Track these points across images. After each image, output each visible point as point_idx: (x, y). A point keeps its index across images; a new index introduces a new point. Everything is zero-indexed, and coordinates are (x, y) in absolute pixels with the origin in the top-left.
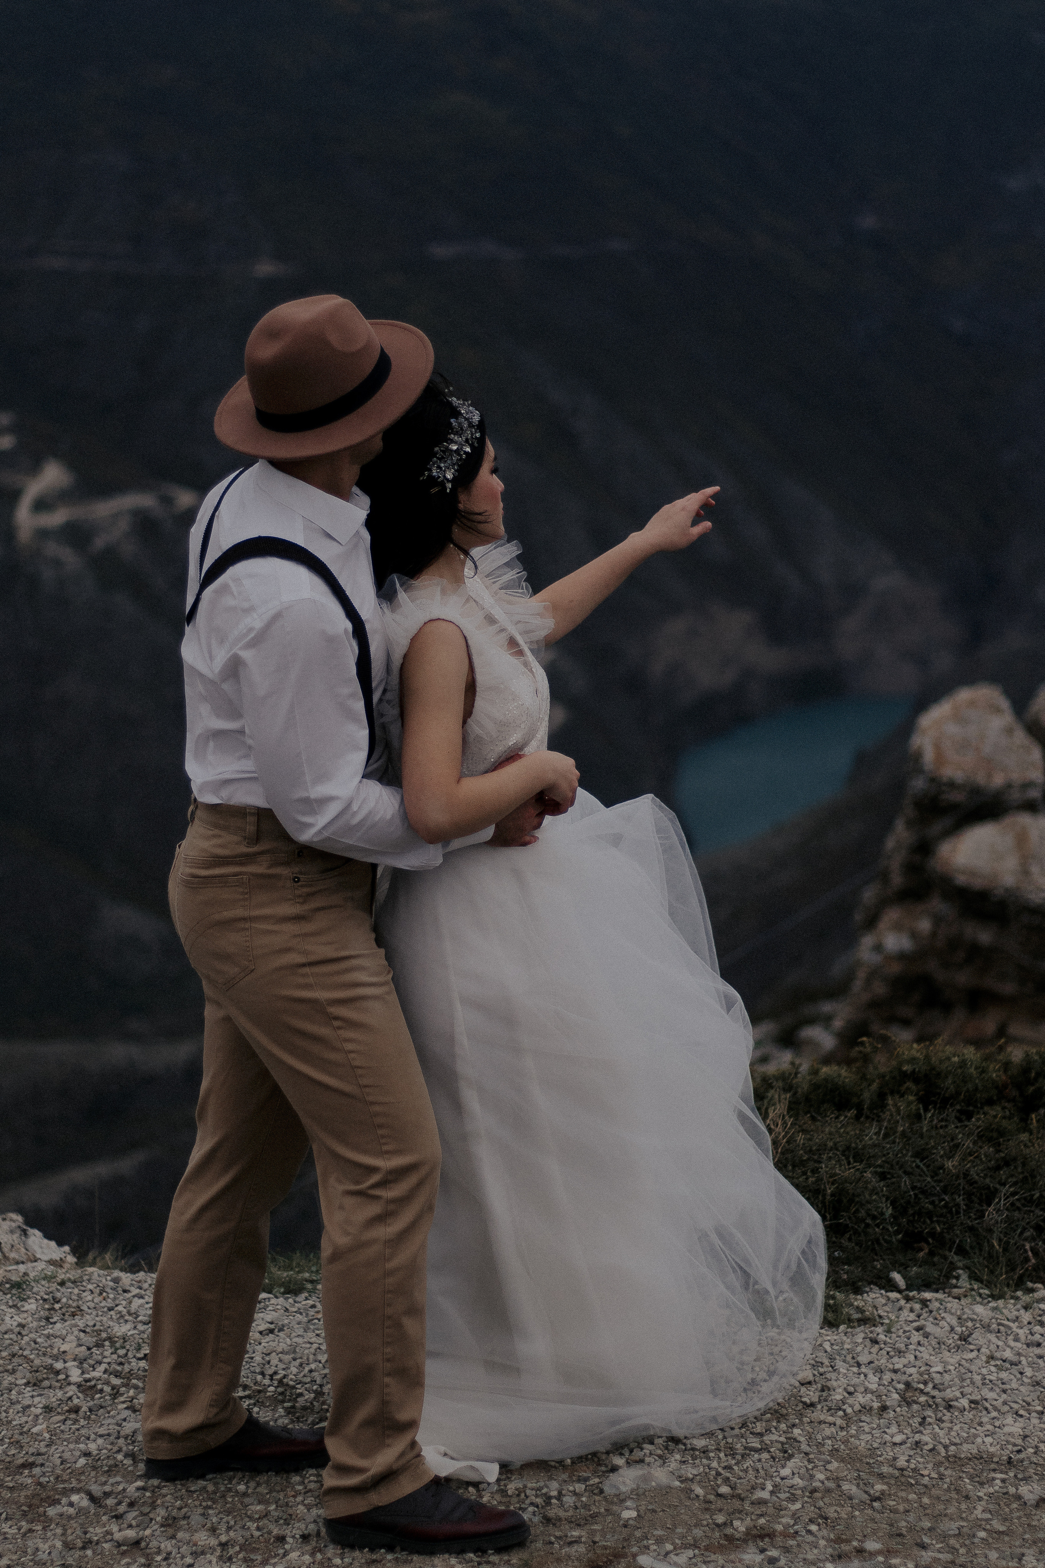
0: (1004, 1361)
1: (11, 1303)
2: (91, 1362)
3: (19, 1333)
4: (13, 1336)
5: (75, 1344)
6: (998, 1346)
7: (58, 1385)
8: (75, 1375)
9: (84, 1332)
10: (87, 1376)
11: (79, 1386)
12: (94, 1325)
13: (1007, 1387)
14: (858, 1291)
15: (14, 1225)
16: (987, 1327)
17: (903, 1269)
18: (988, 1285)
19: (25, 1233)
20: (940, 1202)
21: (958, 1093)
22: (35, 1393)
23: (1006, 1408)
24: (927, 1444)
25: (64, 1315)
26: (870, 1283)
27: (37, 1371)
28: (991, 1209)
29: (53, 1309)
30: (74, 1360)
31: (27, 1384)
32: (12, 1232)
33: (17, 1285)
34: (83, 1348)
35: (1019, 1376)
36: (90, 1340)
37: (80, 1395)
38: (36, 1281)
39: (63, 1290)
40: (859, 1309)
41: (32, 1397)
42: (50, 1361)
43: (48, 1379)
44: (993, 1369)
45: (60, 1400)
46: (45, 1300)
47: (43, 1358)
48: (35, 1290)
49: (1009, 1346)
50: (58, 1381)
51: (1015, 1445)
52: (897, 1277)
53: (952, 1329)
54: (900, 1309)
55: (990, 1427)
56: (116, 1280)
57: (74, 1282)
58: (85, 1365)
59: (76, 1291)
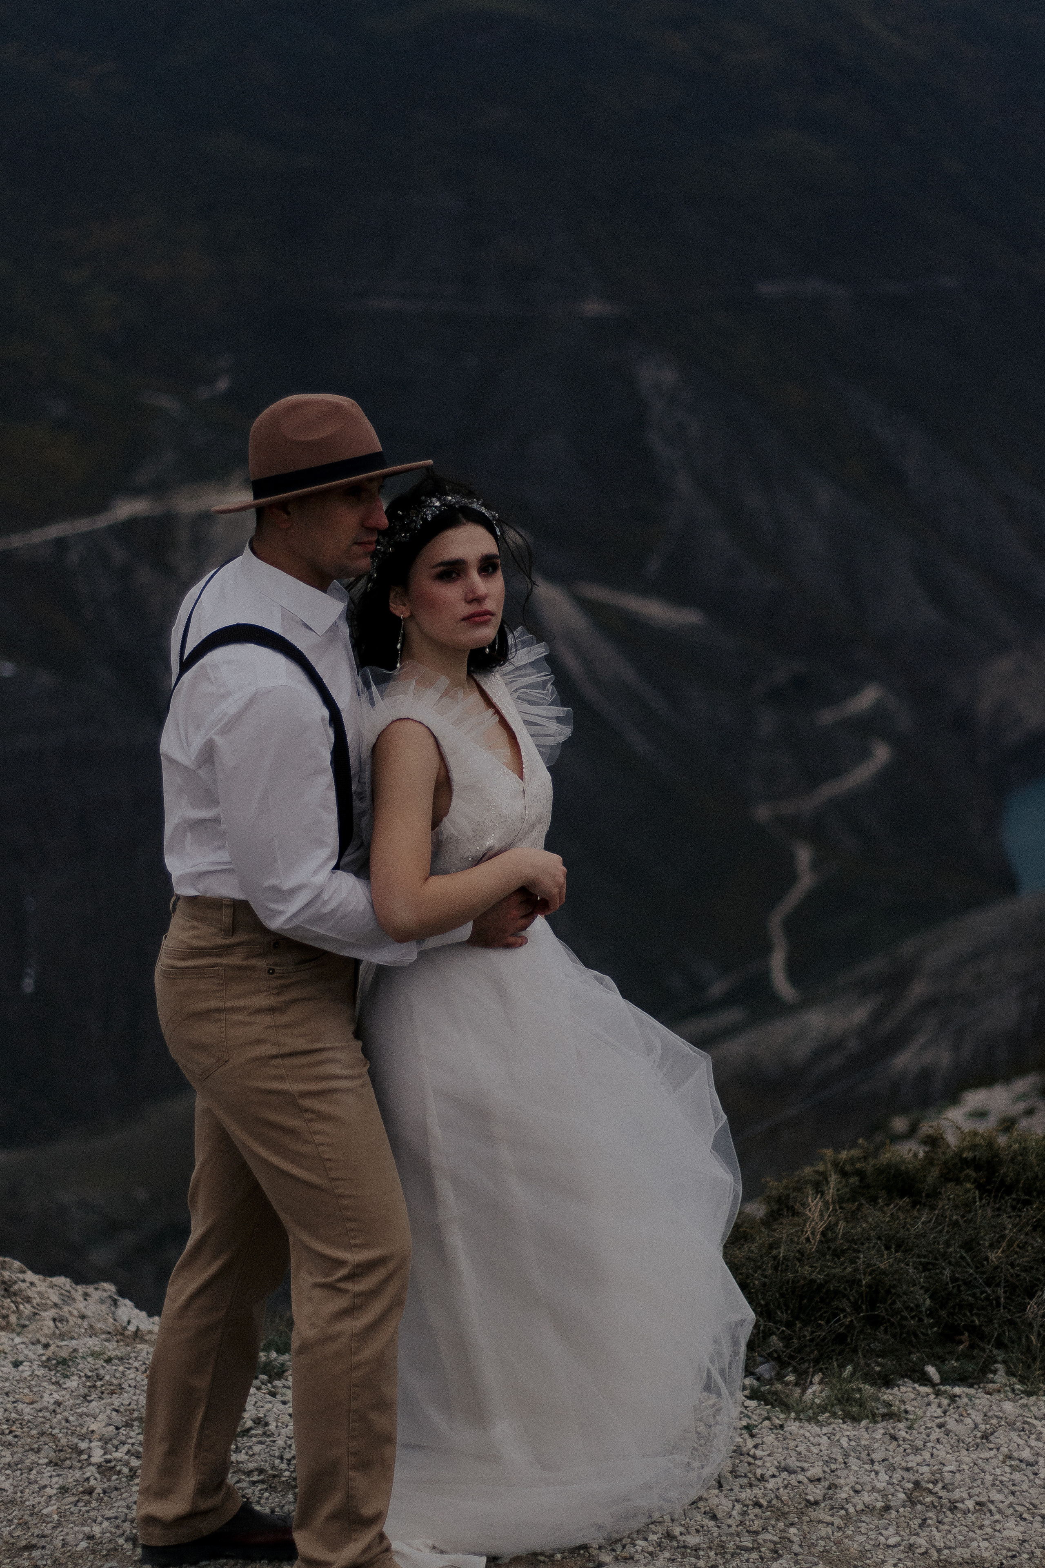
0: (1021, 1461)
1: (54, 1380)
2: (115, 1442)
3: (54, 1411)
4: (47, 1414)
5: (103, 1424)
6: (1018, 1445)
7: (79, 1465)
8: (97, 1456)
9: (117, 1411)
10: (108, 1457)
11: (99, 1466)
12: (130, 1404)
13: (1017, 1488)
14: (888, 1383)
15: (105, 1294)
16: (1011, 1425)
17: (939, 1360)
18: (1023, 1380)
19: (115, 1303)
20: (982, 1293)
21: (1018, 1181)
22: (54, 1474)
23: (1011, 1511)
24: (920, 1547)
25: (102, 1393)
26: (903, 1377)
27: (61, 1451)
28: (1032, 1302)
29: (95, 1387)
30: (100, 1440)
31: (49, 1463)
32: (102, 1301)
33: (63, 1362)
34: (112, 1428)
35: (1032, 1477)
36: (118, 1419)
37: (97, 1476)
39: (108, 1367)
40: (889, 1405)
41: (51, 1477)
42: (76, 1440)
43: (70, 1458)
44: (1008, 1469)
45: (78, 1480)
46: (88, 1377)
47: (70, 1437)
48: (80, 1367)
49: (1029, 1446)
50: (79, 1461)
51: (1009, 1550)
52: (931, 1370)
53: (976, 1426)
54: (928, 1404)
55: (989, 1530)
57: (121, 1359)
58: (109, 1446)
59: (121, 1368)
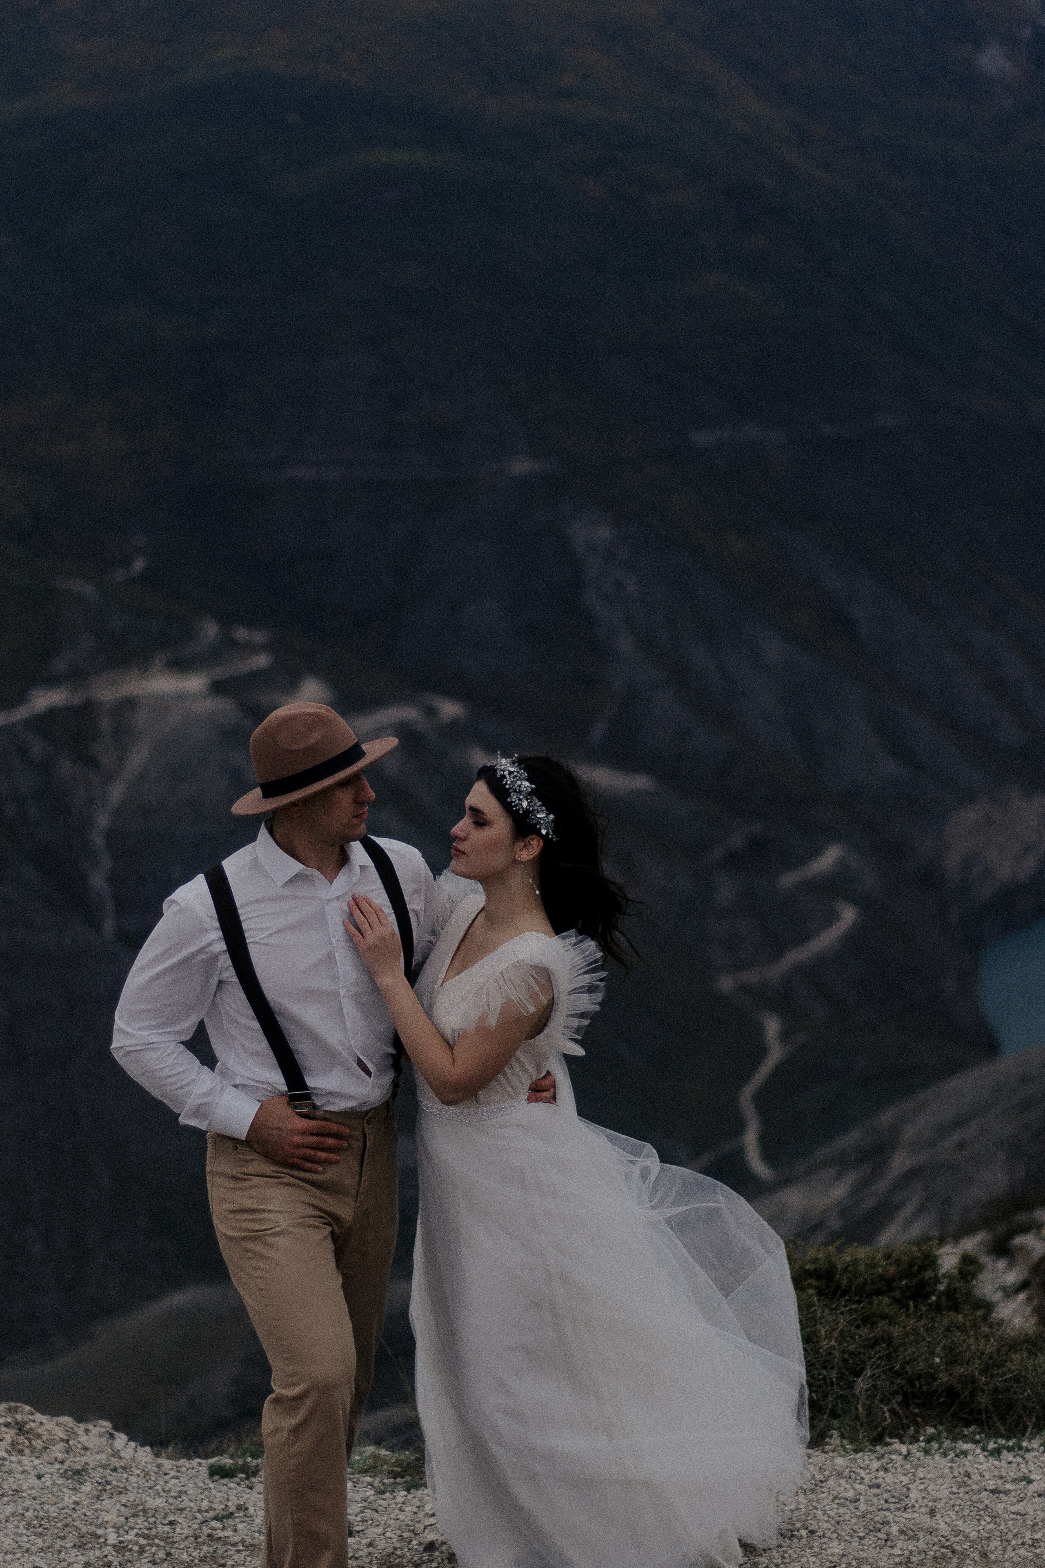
0: (847, 1500)
1: (71, 1486)
2: (126, 1528)
3: (74, 1509)
4: (69, 1512)
5: (116, 1515)
6: (845, 1489)
7: (98, 1546)
8: (112, 1539)
9: (125, 1506)
10: (121, 1539)
11: (114, 1546)
12: (135, 1500)
13: (841, 1519)
15: (103, 1430)
16: (840, 1474)
18: (852, 1440)
19: (112, 1436)
20: (819, 1375)
21: (851, 1286)
22: (79, 1553)
23: (835, 1535)
24: (763, 1564)
25: (112, 1494)
27: (82, 1537)
28: (860, 1380)
29: (105, 1490)
30: (113, 1527)
31: (74, 1547)
32: (101, 1436)
33: (78, 1472)
34: (122, 1519)
35: (853, 1511)
36: (126, 1512)
37: (114, 1553)
38: (94, 1469)
39: (115, 1474)
41: (76, 1556)
42: (94, 1529)
43: (91, 1542)
44: (835, 1506)
45: (98, 1558)
46: (99, 1483)
47: (89, 1527)
48: (92, 1476)
49: (854, 1488)
50: (98, 1544)
51: (831, 1562)
53: (813, 1477)
55: (817, 1550)
56: (159, 1466)
57: (124, 1469)
58: (121, 1531)
59: (125, 1475)
